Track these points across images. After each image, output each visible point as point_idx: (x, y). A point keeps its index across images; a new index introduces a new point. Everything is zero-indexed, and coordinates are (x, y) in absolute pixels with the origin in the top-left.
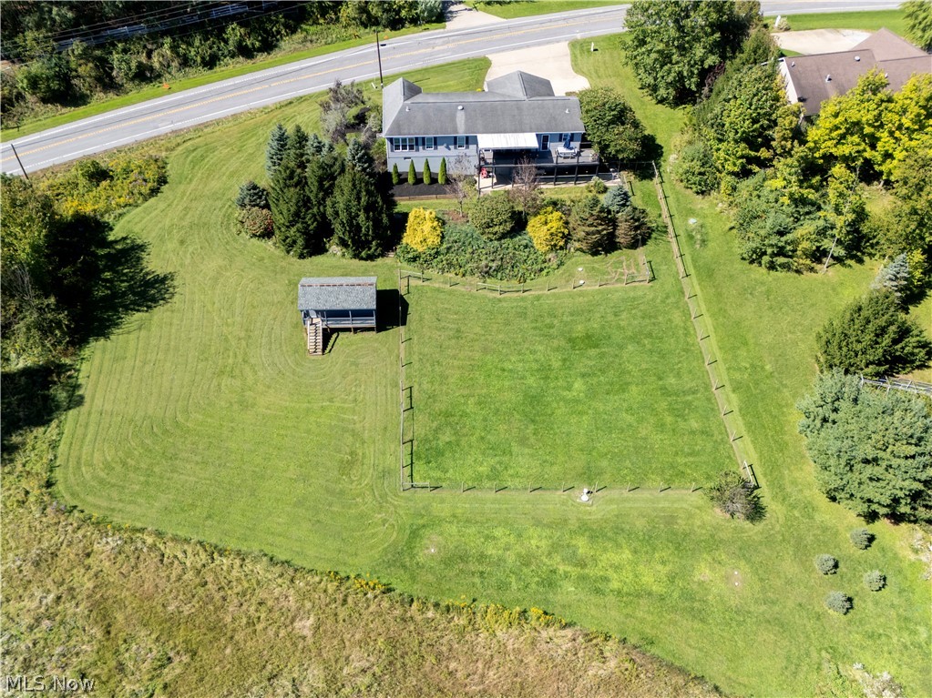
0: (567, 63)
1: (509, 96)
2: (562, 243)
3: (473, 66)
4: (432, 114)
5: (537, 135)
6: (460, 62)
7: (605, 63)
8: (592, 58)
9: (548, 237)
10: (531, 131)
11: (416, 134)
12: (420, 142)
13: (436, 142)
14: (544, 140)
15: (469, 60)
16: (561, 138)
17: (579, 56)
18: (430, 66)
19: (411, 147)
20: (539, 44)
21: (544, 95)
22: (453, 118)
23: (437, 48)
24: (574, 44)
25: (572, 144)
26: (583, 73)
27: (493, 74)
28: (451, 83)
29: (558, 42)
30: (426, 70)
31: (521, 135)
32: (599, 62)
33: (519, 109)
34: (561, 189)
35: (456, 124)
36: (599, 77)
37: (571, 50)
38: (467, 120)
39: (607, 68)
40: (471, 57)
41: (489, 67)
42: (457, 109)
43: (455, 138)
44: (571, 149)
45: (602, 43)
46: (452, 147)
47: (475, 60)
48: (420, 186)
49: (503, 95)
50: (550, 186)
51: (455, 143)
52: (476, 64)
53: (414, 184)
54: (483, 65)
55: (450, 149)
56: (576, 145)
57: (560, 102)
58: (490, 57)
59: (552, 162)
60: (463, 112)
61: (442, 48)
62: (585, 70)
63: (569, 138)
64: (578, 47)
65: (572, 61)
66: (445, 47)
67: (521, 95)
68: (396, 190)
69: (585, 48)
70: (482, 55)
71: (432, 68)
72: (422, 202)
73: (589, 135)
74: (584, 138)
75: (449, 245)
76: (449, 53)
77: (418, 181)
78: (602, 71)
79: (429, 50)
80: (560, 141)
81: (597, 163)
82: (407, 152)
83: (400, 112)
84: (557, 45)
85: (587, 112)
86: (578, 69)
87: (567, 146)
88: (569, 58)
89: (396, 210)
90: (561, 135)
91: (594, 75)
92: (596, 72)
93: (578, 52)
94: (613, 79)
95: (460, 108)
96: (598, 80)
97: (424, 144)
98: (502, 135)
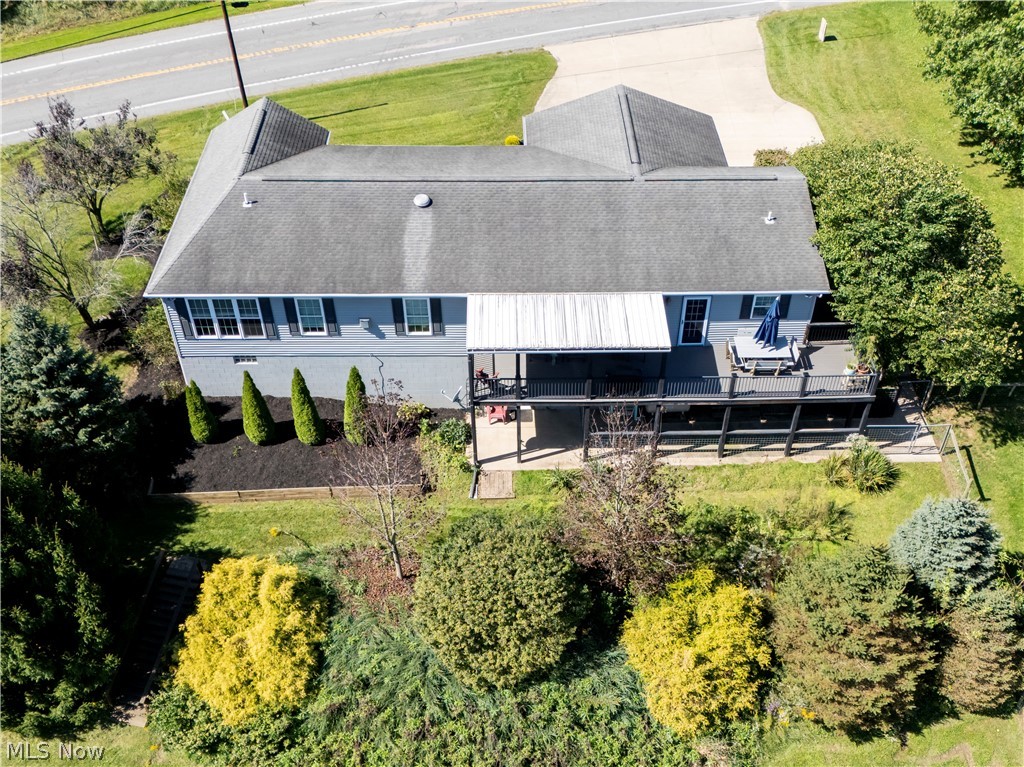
0: (756, 71)
1: (585, 164)
2: (745, 700)
3: (509, 72)
4: (324, 220)
5: (667, 299)
6: (474, 63)
7: (856, 72)
8: (821, 58)
9: (697, 687)
10: (648, 287)
11: (258, 287)
12: (279, 312)
13: (331, 313)
14: (689, 315)
15: (499, 59)
16: (746, 307)
17: (786, 52)
18: (394, 70)
19: (252, 327)
20: (684, 22)
21: (695, 164)
22: (393, 234)
23: (422, 27)
24: (773, 24)
25: (786, 328)
26: (800, 99)
27: (555, 95)
28: (440, 117)
29: (731, 18)
30: (384, 80)
31: (614, 300)
32: (839, 69)
33: (613, 207)
34: (742, 470)
35: (400, 254)
36: (844, 108)
37: (767, 38)
38: (438, 243)
39: (863, 84)
40: (505, 50)
41: (549, 76)
42: (410, 204)
43: (397, 303)
44: (779, 343)
45: (844, 23)
46: (388, 329)
47: (515, 58)
48: (282, 448)
49: (567, 160)
50: (706, 459)
51: (398, 318)
52: (517, 67)
53: (262, 443)
54: (534, 69)
55: (382, 336)
56: (795, 329)
57: (747, 189)
58: (555, 51)
59: (717, 389)
60: (429, 214)
61: (435, 25)
62: (805, 89)
63: (773, 312)
64: (785, 31)
65: (770, 65)
66: (445, 24)
67: (619, 160)
68: (199, 463)
69: (802, 34)
70: (536, 46)
71: (401, 76)
72: (280, 506)
73: (844, 301)
74: (822, 308)
75: (338, 699)
76: (451, 40)
77: (278, 431)
78: (850, 94)
79: (401, 31)
80: (744, 315)
81: (867, 395)
82: (239, 342)
83: (224, 207)
84: (728, 25)
85: (837, 223)
86: (785, 86)
87: (768, 335)
88: (761, 58)
89: (186, 540)
90: (748, 299)
91: (831, 104)
92: (835, 95)
93: (783, 43)
94: (883, 115)
95: (421, 199)
96: (842, 117)
97: (292, 319)
98: (551, 298)
